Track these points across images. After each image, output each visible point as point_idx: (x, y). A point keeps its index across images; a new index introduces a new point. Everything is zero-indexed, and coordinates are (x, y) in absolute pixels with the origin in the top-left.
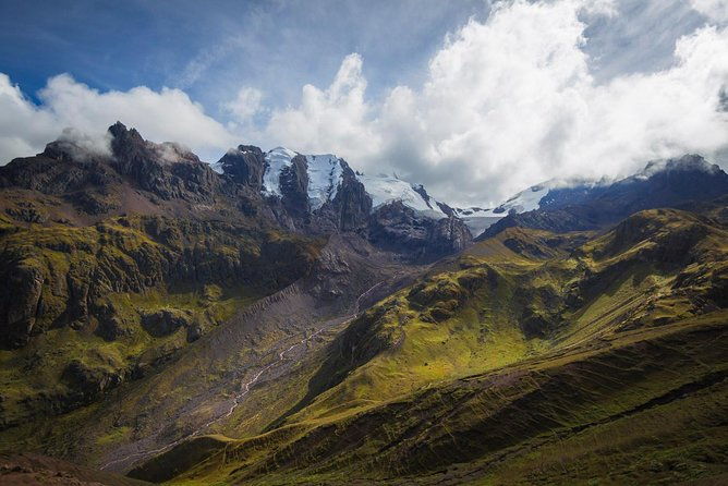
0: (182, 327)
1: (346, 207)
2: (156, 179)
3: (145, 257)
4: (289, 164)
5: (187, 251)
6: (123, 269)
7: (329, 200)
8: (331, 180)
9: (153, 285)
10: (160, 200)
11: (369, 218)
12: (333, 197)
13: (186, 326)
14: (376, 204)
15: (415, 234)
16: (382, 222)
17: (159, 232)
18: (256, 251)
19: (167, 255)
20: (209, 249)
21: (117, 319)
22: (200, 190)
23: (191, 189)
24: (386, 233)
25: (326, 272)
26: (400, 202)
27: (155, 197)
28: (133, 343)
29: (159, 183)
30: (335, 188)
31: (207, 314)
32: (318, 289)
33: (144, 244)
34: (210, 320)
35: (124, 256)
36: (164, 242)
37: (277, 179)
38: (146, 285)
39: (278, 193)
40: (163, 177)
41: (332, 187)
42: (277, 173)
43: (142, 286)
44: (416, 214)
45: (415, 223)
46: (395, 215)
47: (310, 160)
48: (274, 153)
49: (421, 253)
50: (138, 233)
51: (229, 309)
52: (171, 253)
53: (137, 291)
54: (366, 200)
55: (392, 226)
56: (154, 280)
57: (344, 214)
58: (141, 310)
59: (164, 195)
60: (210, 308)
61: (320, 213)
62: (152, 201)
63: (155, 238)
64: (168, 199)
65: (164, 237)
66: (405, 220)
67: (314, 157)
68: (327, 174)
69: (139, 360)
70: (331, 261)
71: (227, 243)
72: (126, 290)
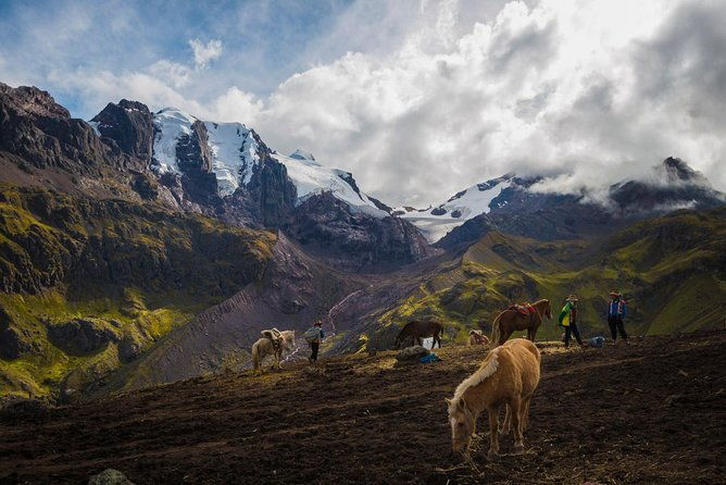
0: (111, 343)
1: (265, 195)
2: (24, 138)
3: (38, 245)
4: (187, 131)
5: (93, 239)
6: (11, 260)
7: (242, 184)
8: (243, 158)
9: (52, 284)
10: (32, 168)
11: (295, 211)
12: (247, 180)
13: (115, 341)
14: (301, 193)
15: (357, 235)
16: (313, 217)
17: (49, 212)
18: (188, 245)
19: (68, 244)
20: (123, 239)
21: (16, 330)
22: (81, 157)
23: (70, 155)
24: (319, 232)
25: (283, 275)
26: (330, 192)
27: (26, 164)
28: (46, 362)
29: (28, 143)
30: (250, 168)
31: (139, 326)
32: (275, 298)
33: (33, 227)
34: (145, 335)
35: (10, 242)
36: (60, 226)
37: (172, 150)
38: (43, 283)
39: (174, 169)
40: (33, 134)
41: (245, 167)
42: (173, 143)
43: (37, 286)
44: (353, 210)
45: (353, 221)
46: (328, 209)
47: (210, 128)
48: (166, 114)
49: (367, 259)
50: (21, 211)
51: (165, 320)
52: (74, 242)
53: (33, 292)
54: (289, 188)
55: (326, 223)
56: (53, 278)
57: (264, 204)
58: (45, 318)
59: (36, 160)
60: (141, 319)
61: (233, 200)
62: (22, 167)
63: (46, 219)
64: (43, 167)
65: (59, 218)
66: (340, 216)
67: (216, 125)
68: (236, 148)
69: (64, 385)
70: (287, 263)
71: (146, 232)
72: (17, 290)
